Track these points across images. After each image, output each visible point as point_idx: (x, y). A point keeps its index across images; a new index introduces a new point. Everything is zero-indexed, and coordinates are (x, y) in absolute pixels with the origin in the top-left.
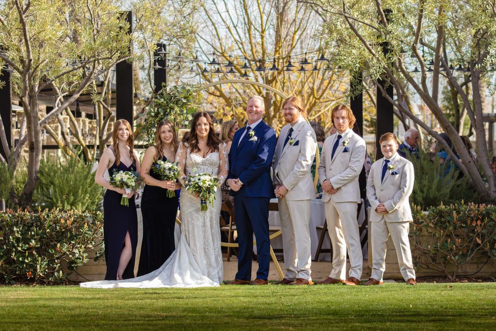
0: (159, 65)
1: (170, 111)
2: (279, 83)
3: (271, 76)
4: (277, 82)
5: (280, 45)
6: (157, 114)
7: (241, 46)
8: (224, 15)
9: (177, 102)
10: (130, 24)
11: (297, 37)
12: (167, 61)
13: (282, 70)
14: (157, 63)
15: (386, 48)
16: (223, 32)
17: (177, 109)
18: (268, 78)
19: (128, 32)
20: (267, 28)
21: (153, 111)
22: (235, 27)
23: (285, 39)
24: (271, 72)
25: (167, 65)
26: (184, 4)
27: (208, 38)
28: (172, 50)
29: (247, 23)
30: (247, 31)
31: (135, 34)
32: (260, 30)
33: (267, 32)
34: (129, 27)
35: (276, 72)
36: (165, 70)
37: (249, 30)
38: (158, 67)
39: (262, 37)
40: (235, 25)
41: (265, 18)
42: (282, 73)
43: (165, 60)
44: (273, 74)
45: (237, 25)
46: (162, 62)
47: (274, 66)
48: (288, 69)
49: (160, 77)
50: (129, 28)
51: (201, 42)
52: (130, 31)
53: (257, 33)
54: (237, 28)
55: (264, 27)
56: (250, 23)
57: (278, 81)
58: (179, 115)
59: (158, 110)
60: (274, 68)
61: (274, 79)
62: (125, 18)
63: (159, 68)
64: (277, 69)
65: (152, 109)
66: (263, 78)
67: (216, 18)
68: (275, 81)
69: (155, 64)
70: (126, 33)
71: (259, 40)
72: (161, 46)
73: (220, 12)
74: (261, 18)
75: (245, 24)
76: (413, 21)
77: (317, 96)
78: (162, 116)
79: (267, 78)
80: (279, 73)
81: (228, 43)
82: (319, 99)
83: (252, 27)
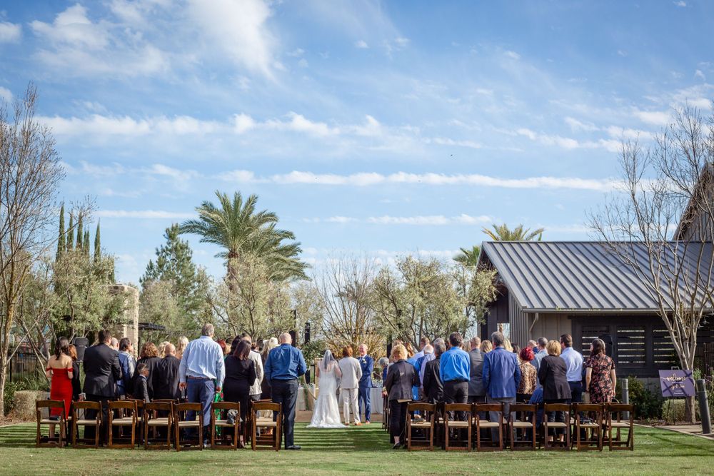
5: (358, 323)
7: (342, 323)
8: (335, 310)
9: (314, 348)
11: (365, 319)
12: (310, 330)
13: (359, 334)
15: (400, 325)
16: (334, 317)
17: (314, 351)
20: (353, 315)
22: (339, 314)
23: (360, 320)
25: (310, 332)
27: (329, 320)
28: (313, 325)
29: (344, 313)
30: (344, 317)
31: (297, 320)
32: (350, 317)
34: (295, 316)
36: (309, 334)
38: (306, 332)
46: (308, 330)
49: (307, 337)
51: (325, 321)
52: (295, 318)
62: (293, 313)
67: (331, 310)
70: (293, 319)
72: (308, 324)
76: (410, 315)
81: (336, 321)
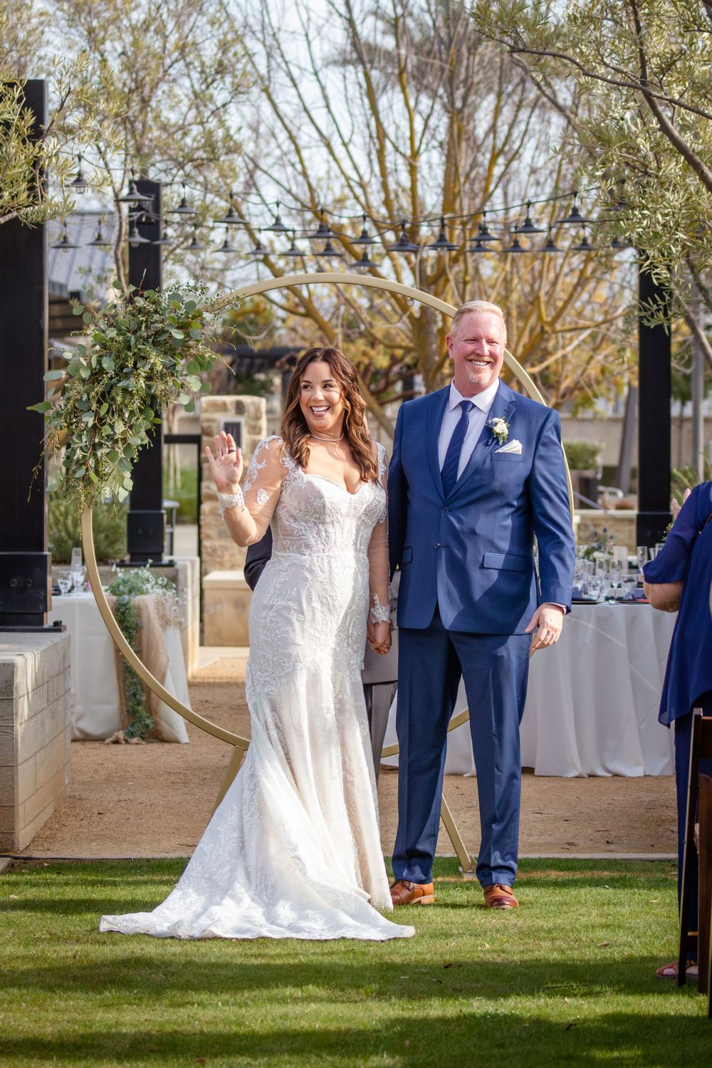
0: (142, 235)
1: (135, 364)
2: (452, 284)
3: (432, 266)
4: (447, 280)
5: (456, 190)
6: (97, 374)
7: (359, 191)
9: (156, 339)
10: (33, 115)
11: (497, 171)
12: (163, 225)
13: (462, 251)
14: (136, 230)
17: (155, 359)
18: (425, 271)
19: (29, 137)
20: (423, 147)
21: (85, 363)
22: (345, 144)
23: (467, 176)
24: (433, 253)
25: (162, 236)
26: (210, 80)
29: (374, 135)
30: (374, 157)
32: (409, 153)
33: (423, 158)
34: (32, 122)
35: (446, 256)
36: (158, 247)
37: (381, 153)
38: (138, 239)
39: (413, 170)
40: (346, 140)
41: (419, 124)
42: (461, 258)
43: (158, 223)
44: (439, 259)
45: (350, 141)
46: (149, 227)
47: (442, 238)
48: (479, 246)
50: (31, 127)
53: (400, 161)
54: (351, 147)
55: (417, 143)
56: (382, 135)
57: (451, 277)
58: (162, 376)
59: (99, 362)
60: (441, 242)
61: (441, 273)
62: (17, 95)
63: (141, 244)
64: (450, 248)
65: (82, 360)
66: (413, 270)
68: (443, 279)
69: (131, 234)
70: (24, 142)
71: (405, 179)
73: (309, 108)
74: (411, 120)
75: (371, 136)
77: (547, 316)
78: (111, 378)
79: (422, 271)
80: (455, 260)
82: (552, 323)
83: (389, 146)
